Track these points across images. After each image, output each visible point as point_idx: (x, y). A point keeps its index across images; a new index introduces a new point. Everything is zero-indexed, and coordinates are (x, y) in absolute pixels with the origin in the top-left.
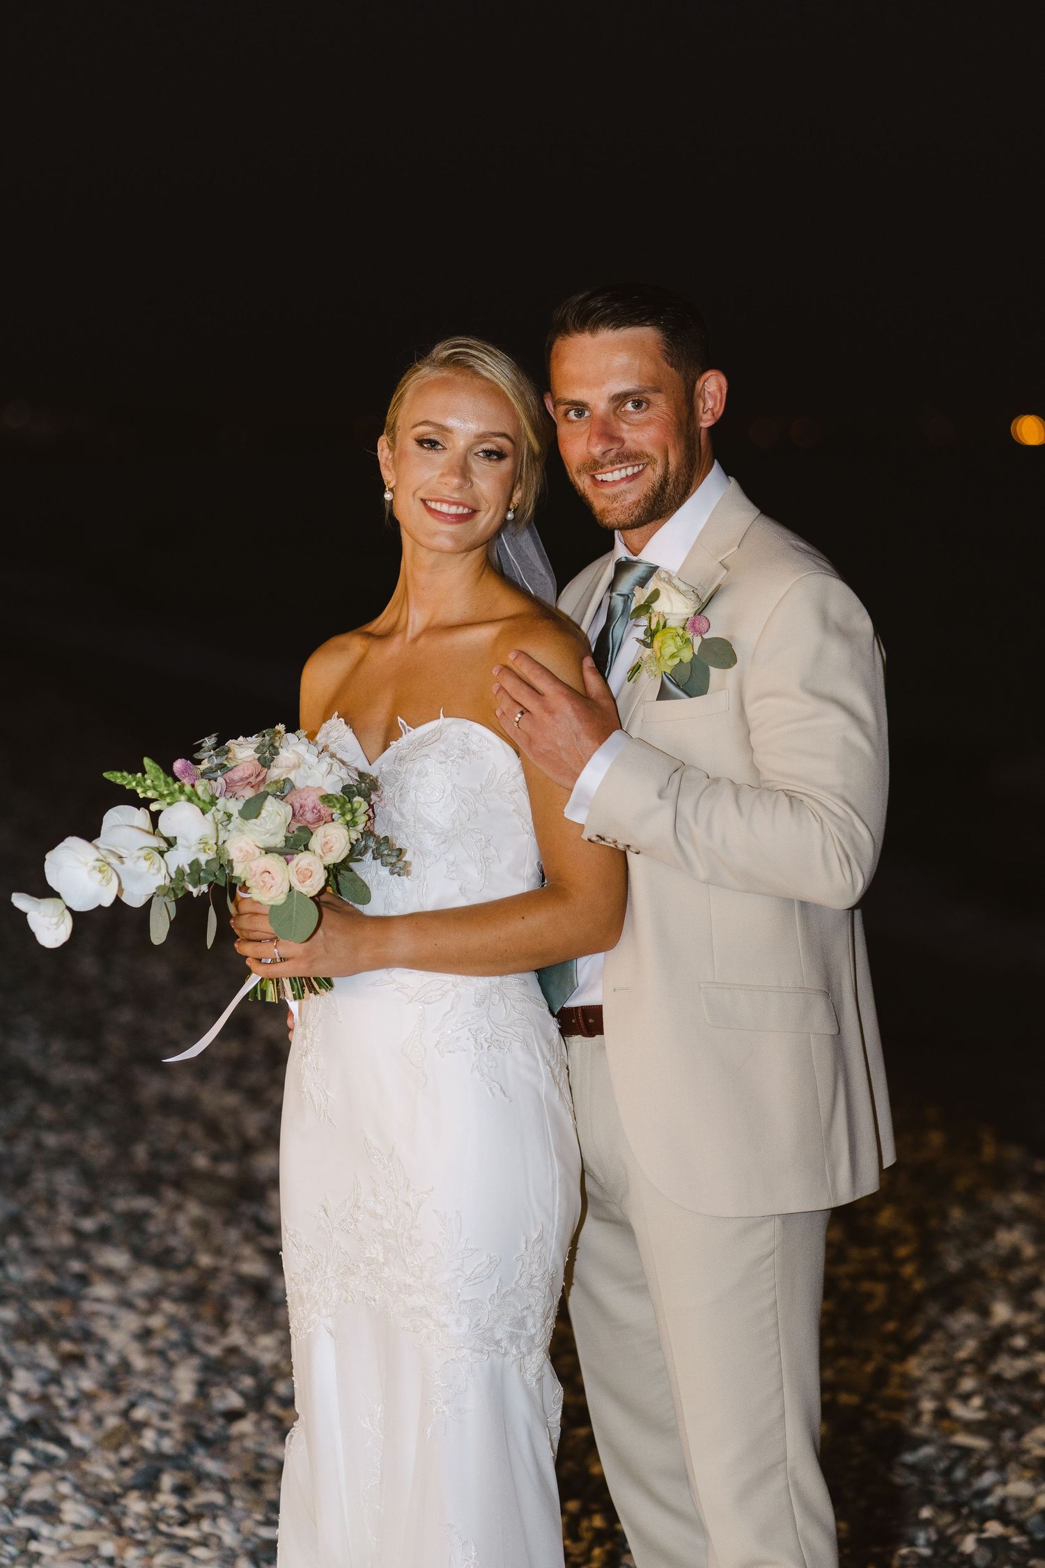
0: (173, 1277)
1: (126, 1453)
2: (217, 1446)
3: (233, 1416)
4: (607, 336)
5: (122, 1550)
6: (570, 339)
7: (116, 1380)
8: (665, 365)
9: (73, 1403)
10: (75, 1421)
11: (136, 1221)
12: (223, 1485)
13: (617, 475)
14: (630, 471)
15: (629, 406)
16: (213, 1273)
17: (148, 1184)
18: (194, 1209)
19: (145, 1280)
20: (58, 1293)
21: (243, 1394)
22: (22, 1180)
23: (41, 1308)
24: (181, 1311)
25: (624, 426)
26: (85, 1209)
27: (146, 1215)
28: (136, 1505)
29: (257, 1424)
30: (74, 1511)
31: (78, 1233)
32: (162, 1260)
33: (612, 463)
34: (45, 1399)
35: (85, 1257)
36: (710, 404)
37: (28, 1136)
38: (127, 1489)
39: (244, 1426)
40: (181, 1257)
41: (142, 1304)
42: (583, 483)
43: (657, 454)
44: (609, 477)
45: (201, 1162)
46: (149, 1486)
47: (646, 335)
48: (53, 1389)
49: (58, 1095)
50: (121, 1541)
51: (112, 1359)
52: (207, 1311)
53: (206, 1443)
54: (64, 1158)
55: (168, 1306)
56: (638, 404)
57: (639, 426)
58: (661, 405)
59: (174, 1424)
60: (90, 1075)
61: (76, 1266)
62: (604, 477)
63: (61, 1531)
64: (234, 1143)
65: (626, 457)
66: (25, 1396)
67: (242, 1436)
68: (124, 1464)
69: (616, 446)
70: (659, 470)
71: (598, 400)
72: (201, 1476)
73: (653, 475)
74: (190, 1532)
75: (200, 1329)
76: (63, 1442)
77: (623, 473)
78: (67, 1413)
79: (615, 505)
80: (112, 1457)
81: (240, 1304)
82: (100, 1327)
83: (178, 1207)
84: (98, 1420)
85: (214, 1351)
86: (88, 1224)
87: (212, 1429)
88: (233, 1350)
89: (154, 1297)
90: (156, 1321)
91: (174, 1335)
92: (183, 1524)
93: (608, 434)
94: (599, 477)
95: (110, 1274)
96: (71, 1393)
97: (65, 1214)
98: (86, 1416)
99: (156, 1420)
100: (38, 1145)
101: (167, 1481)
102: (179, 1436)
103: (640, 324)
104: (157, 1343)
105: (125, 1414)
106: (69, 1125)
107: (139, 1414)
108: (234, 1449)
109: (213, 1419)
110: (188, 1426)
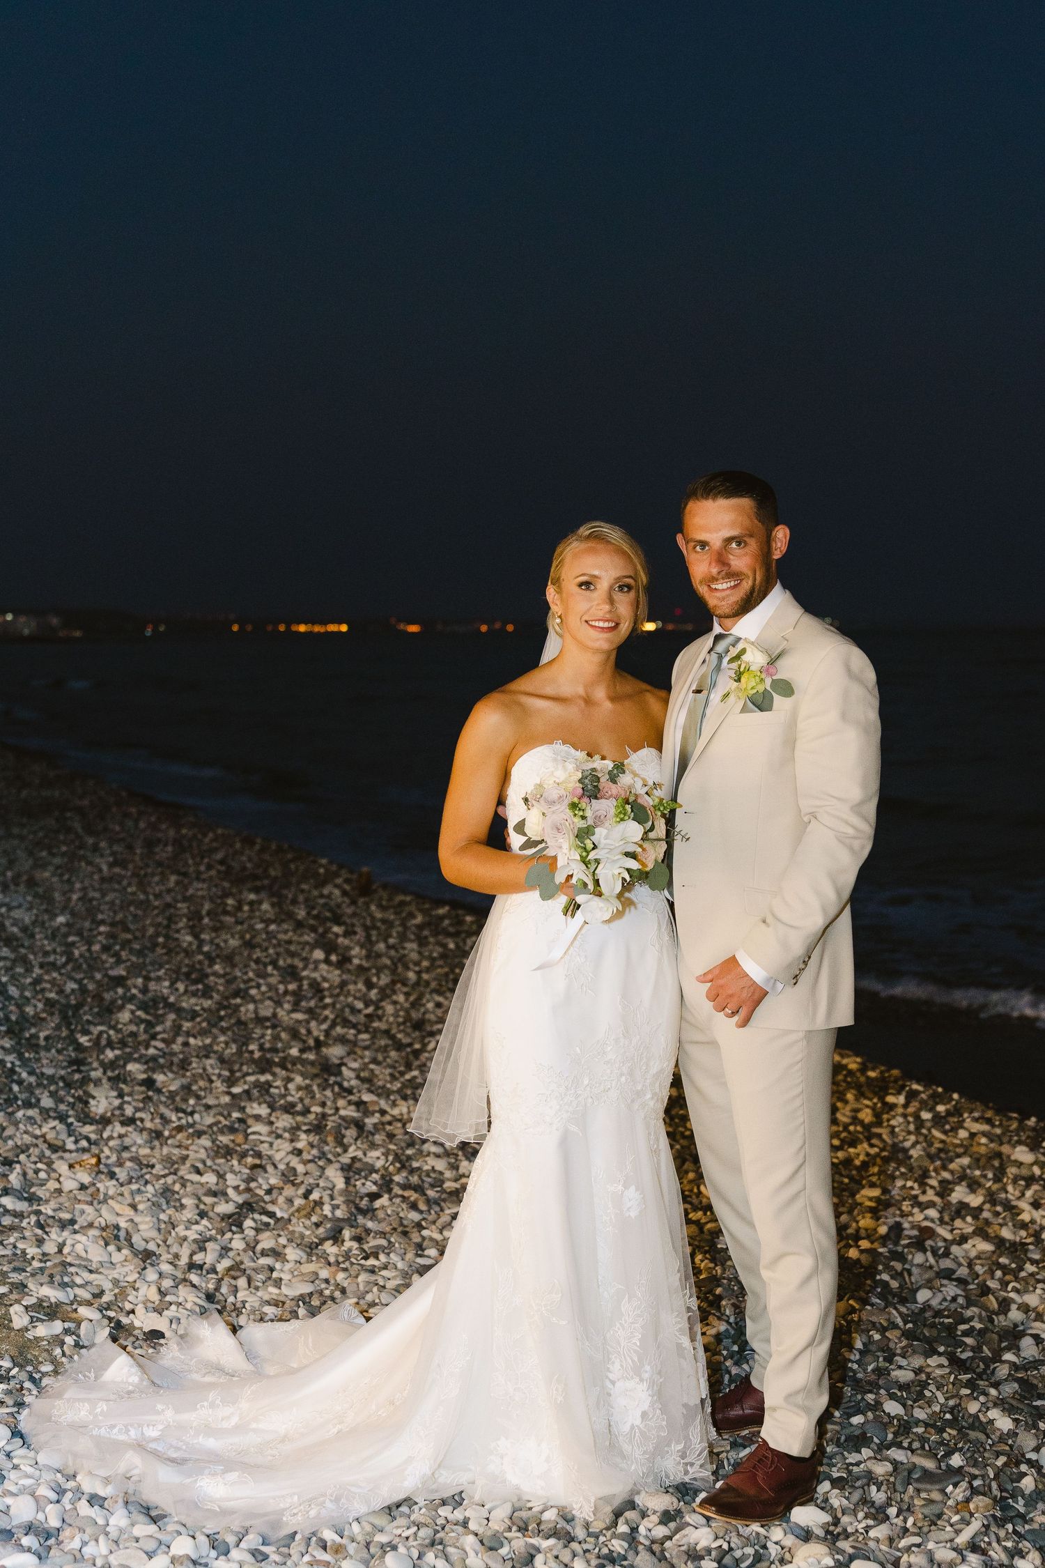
0: (299, 1118)
1: (314, 1219)
2: (369, 1212)
3: (374, 1197)
4: (722, 502)
5: (335, 1275)
6: (699, 503)
7: (289, 1176)
8: (756, 521)
9: (269, 1192)
10: (273, 1202)
11: (265, 1088)
12: (383, 1234)
13: (725, 586)
14: (732, 584)
15: (734, 545)
16: (324, 1116)
17: (264, 1065)
18: (299, 1079)
19: (284, 1121)
20: (232, 1130)
21: (375, 1183)
22: (184, 1065)
23: (224, 1139)
24: (314, 1138)
25: (731, 557)
26: (231, 1082)
27: (269, 1085)
28: (330, 1249)
29: (391, 1199)
30: (292, 1253)
31: (233, 1096)
32: (289, 1109)
33: (723, 579)
34: (248, 1190)
35: (242, 1109)
36: (779, 545)
37: (180, 1040)
38: (322, 1241)
39: (384, 1201)
40: (299, 1107)
41: (287, 1135)
42: (702, 590)
43: (750, 574)
44: (719, 587)
45: (294, 1052)
46: (336, 1237)
47: (745, 503)
48: (253, 1185)
49: (194, 1015)
50: (333, 1269)
51: (282, 1167)
52: (330, 1139)
53: (364, 1212)
54: (206, 1052)
55: (303, 1136)
56: (739, 544)
57: (739, 557)
58: (753, 545)
59: (339, 1200)
60: (207, 1003)
61: (235, 1115)
62: (717, 587)
63: (288, 1266)
64: (311, 1042)
65: (731, 575)
66: (236, 1188)
67: (383, 1207)
68: (317, 1225)
69: (726, 568)
70: (750, 583)
71: (715, 540)
72: (368, 1231)
73: (747, 585)
74: (372, 1262)
75: (326, 1148)
76: (272, 1215)
77: (729, 585)
78: (267, 1198)
79: (723, 603)
80: (308, 1223)
81: (350, 1133)
82: (264, 1148)
83: (289, 1080)
84: (290, 1201)
85: (345, 1159)
86: (236, 1090)
87: (364, 1203)
88: (355, 1160)
89: (294, 1130)
90: (300, 1145)
91: (315, 1152)
92: (366, 1258)
93: (721, 560)
94: (713, 586)
95: (257, 1118)
96: (265, 1187)
97: (219, 1086)
98: (281, 1200)
99: (326, 1199)
100: (186, 1044)
101: (347, 1234)
102: (343, 1207)
103: (742, 496)
104: (306, 1156)
105: (306, 1196)
106: (203, 1033)
107: (315, 1196)
108: (381, 1214)
109: (362, 1198)
110: (347, 1202)
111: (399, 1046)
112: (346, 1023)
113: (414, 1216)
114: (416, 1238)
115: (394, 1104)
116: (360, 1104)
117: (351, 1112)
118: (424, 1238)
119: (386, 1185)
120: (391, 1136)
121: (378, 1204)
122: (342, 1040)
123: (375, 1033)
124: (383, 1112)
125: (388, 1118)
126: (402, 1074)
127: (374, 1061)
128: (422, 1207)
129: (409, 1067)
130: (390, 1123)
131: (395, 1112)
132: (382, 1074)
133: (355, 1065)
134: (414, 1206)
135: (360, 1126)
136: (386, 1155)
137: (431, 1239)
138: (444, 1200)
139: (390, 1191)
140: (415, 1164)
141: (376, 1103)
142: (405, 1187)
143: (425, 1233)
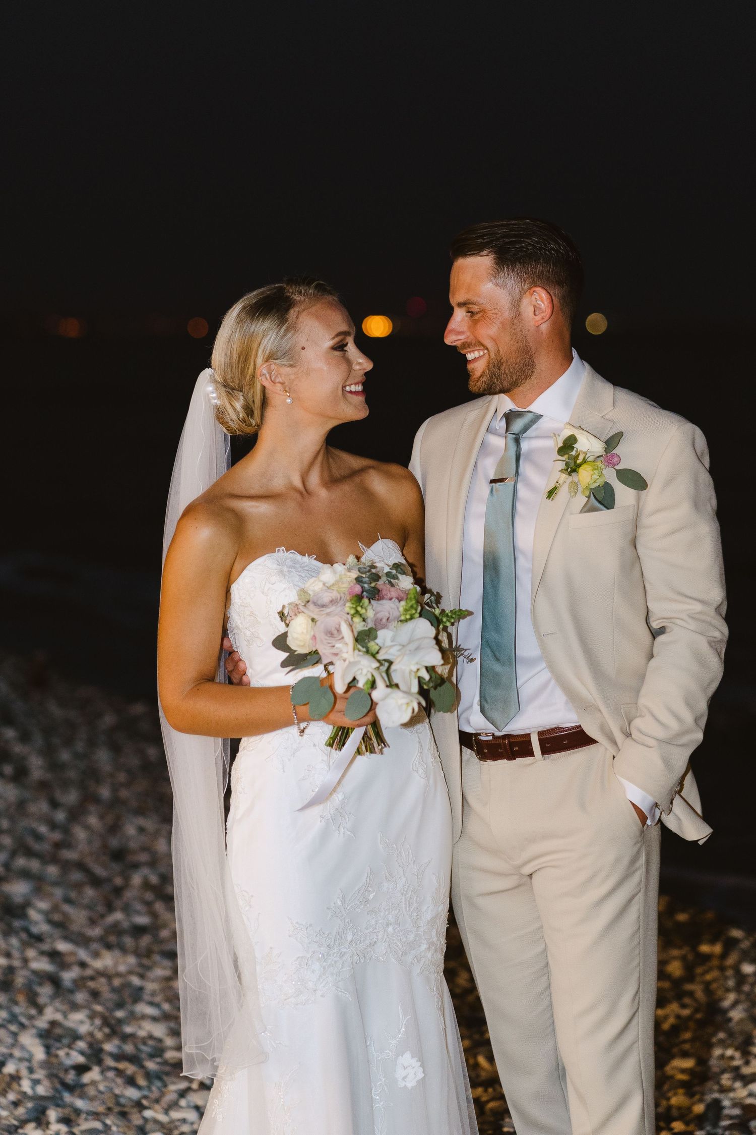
1: (12, 1097)
2: (75, 1088)
3: (81, 1069)
12: (96, 1115)
16: (11, 969)
21: (82, 1053)
29: (102, 1072)
38: (23, 1123)
39: (94, 1074)
46: (40, 1120)
52: (21, 998)
53: (71, 1089)
59: (40, 1076)
67: (94, 1083)
68: (16, 1104)
72: (78, 1112)
75: (17, 1010)
80: (3, 1101)
81: (45, 991)
85: (42, 1023)
87: (71, 1077)
88: (53, 1024)
91: (4, 1014)
101: (52, 1114)
102: (46, 1083)
108: (91, 1091)
109: (66, 1071)
110: (51, 1076)
111: (96, 882)
112: (30, 853)
113: (132, 1093)
114: (137, 1120)
115: (96, 955)
116: (54, 955)
117: (42, 965)
118: (146, 1120)
119: (95, 1055)
120: (95, 995)
121: (87, 1078)
122: (25, 874)
123: (66, 866)
124: (83, 965)
125: (89, 972)
126: (102, 916)
127: (68, 900)
128: (142, 1082)
129: (110, 908)
130: (92, 978)
131: (98, 964)
132: (78, 917)
133: (43, 905)
134: (131, 1081)
135: (55, 981)
136: (92, 1017)
137: (156, 1121)
138: (167, 1074)
139: (100, 1062)
140: (128, 1029)
141: (73, 954)
142: (119, 1057)
143: (148, 1113)
